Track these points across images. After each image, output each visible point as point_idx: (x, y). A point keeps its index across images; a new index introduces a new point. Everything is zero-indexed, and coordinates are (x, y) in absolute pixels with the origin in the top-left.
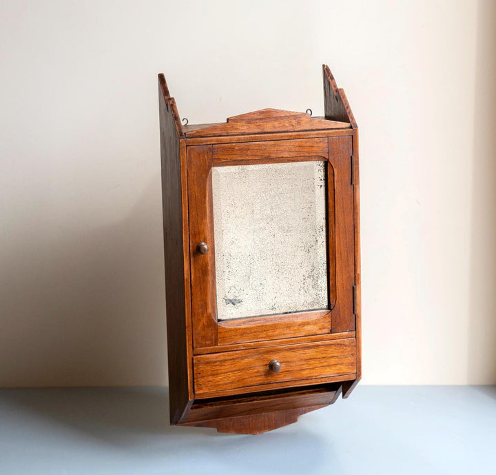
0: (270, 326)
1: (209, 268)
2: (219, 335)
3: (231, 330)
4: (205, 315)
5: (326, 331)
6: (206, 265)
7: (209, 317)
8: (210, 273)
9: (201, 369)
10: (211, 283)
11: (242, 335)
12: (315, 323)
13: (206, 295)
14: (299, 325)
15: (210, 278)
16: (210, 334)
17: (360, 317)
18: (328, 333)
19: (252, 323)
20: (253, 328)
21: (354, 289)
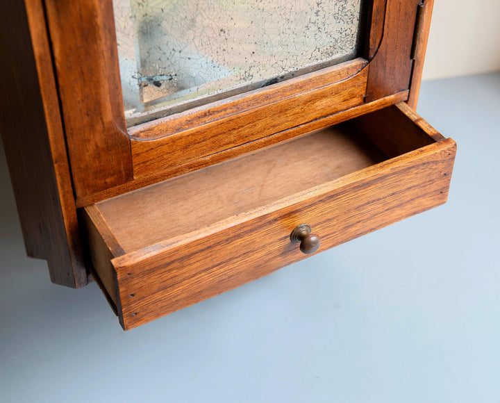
0: (246, 117)
1: (100, 20)
2: (135, 160)
3: (161, 145)
4: (99, 127)
5: (356, 101)
6: (92, 15)
7: (109, 130)
8: (102, 33)
9: (137, 286)
10: (107, 54)
11: (186, 147)
12: (336, 92)
13: (97, 84)
14: (306, 103)
15: (103, 45)
16: (114, 163)
17: (421, 63)
18: (359, 104)
19: (206, 119)
20: (210, 129)
21: (419, 11)
